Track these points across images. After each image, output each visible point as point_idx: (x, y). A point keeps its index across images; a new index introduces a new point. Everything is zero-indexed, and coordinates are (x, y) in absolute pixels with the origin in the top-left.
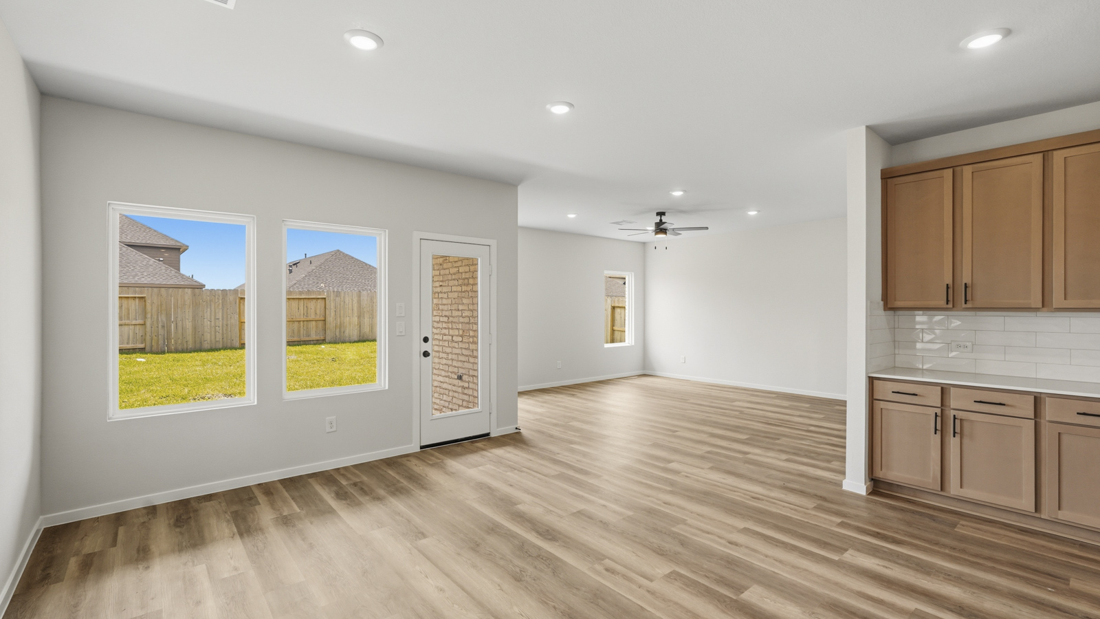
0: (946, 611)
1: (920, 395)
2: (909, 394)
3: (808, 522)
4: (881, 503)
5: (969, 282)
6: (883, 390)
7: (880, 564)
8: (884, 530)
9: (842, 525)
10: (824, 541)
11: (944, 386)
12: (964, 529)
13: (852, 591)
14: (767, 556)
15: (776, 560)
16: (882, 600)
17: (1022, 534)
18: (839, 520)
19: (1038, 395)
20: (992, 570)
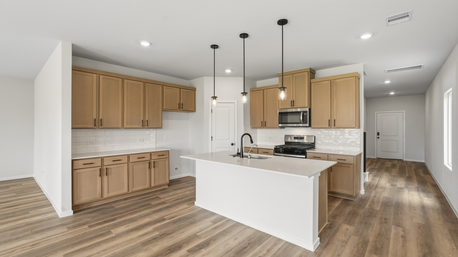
0: (156, 224)
1: (95, 163)
2: (89, 164)
3: (79, 235)
4: (84, 214)
5: (102, 118)
6: (79, 165)
7: (125, 227)
8: (104, 219)
9: (90, 227)
10: (100, 234)
11: (102, 158)
12: (117, 206)
13: (136, 238)
14: (98, 253)
15: (104, 251)
16: (145, 233)
17: (126, 200)
18: (86, 226)
19: (129, 155)
20: (136, 212)
